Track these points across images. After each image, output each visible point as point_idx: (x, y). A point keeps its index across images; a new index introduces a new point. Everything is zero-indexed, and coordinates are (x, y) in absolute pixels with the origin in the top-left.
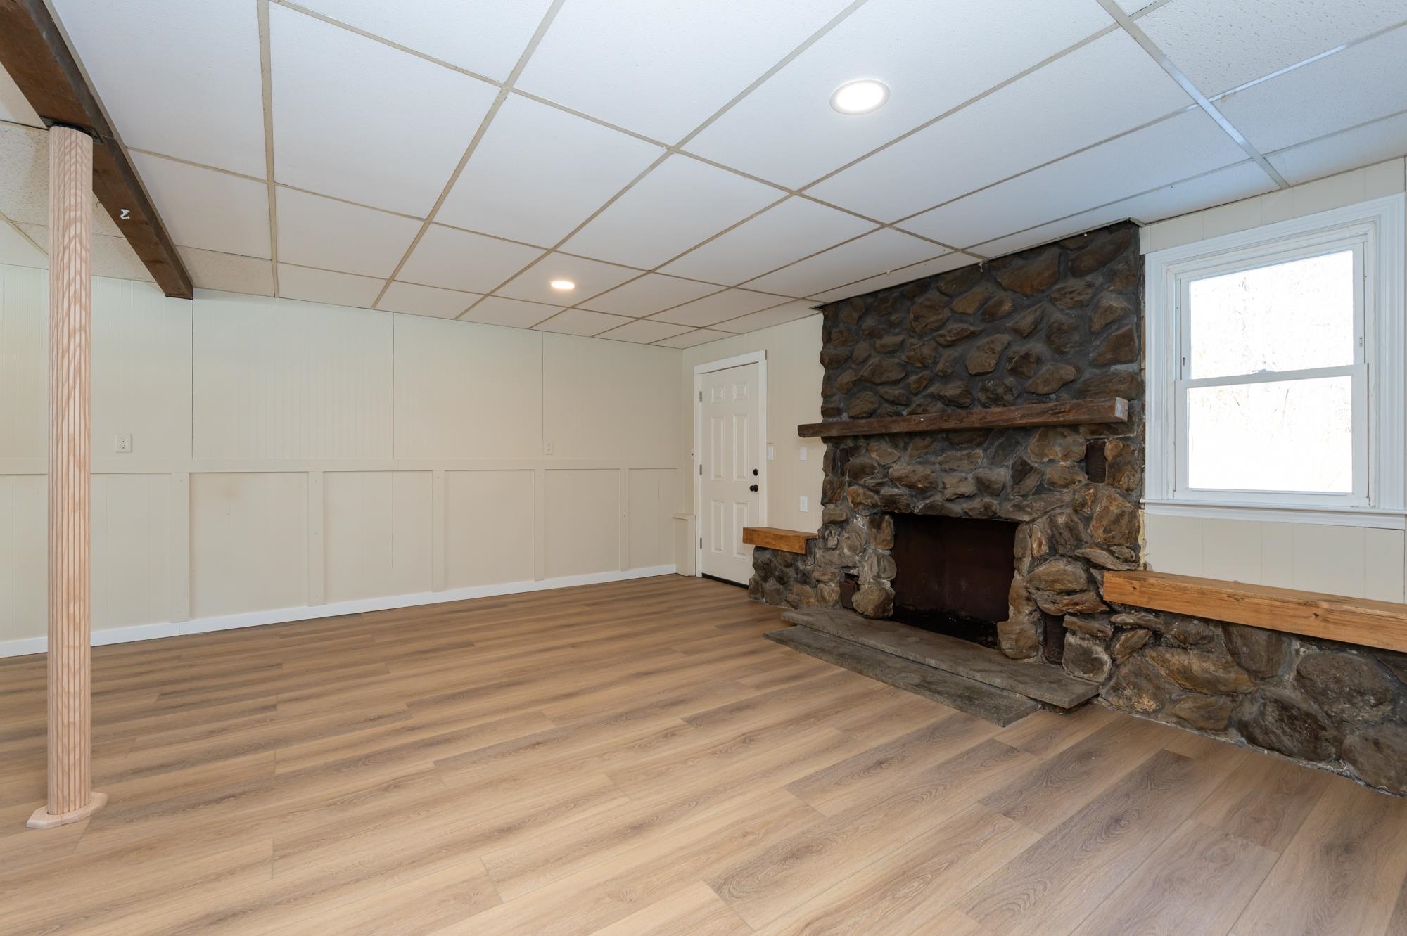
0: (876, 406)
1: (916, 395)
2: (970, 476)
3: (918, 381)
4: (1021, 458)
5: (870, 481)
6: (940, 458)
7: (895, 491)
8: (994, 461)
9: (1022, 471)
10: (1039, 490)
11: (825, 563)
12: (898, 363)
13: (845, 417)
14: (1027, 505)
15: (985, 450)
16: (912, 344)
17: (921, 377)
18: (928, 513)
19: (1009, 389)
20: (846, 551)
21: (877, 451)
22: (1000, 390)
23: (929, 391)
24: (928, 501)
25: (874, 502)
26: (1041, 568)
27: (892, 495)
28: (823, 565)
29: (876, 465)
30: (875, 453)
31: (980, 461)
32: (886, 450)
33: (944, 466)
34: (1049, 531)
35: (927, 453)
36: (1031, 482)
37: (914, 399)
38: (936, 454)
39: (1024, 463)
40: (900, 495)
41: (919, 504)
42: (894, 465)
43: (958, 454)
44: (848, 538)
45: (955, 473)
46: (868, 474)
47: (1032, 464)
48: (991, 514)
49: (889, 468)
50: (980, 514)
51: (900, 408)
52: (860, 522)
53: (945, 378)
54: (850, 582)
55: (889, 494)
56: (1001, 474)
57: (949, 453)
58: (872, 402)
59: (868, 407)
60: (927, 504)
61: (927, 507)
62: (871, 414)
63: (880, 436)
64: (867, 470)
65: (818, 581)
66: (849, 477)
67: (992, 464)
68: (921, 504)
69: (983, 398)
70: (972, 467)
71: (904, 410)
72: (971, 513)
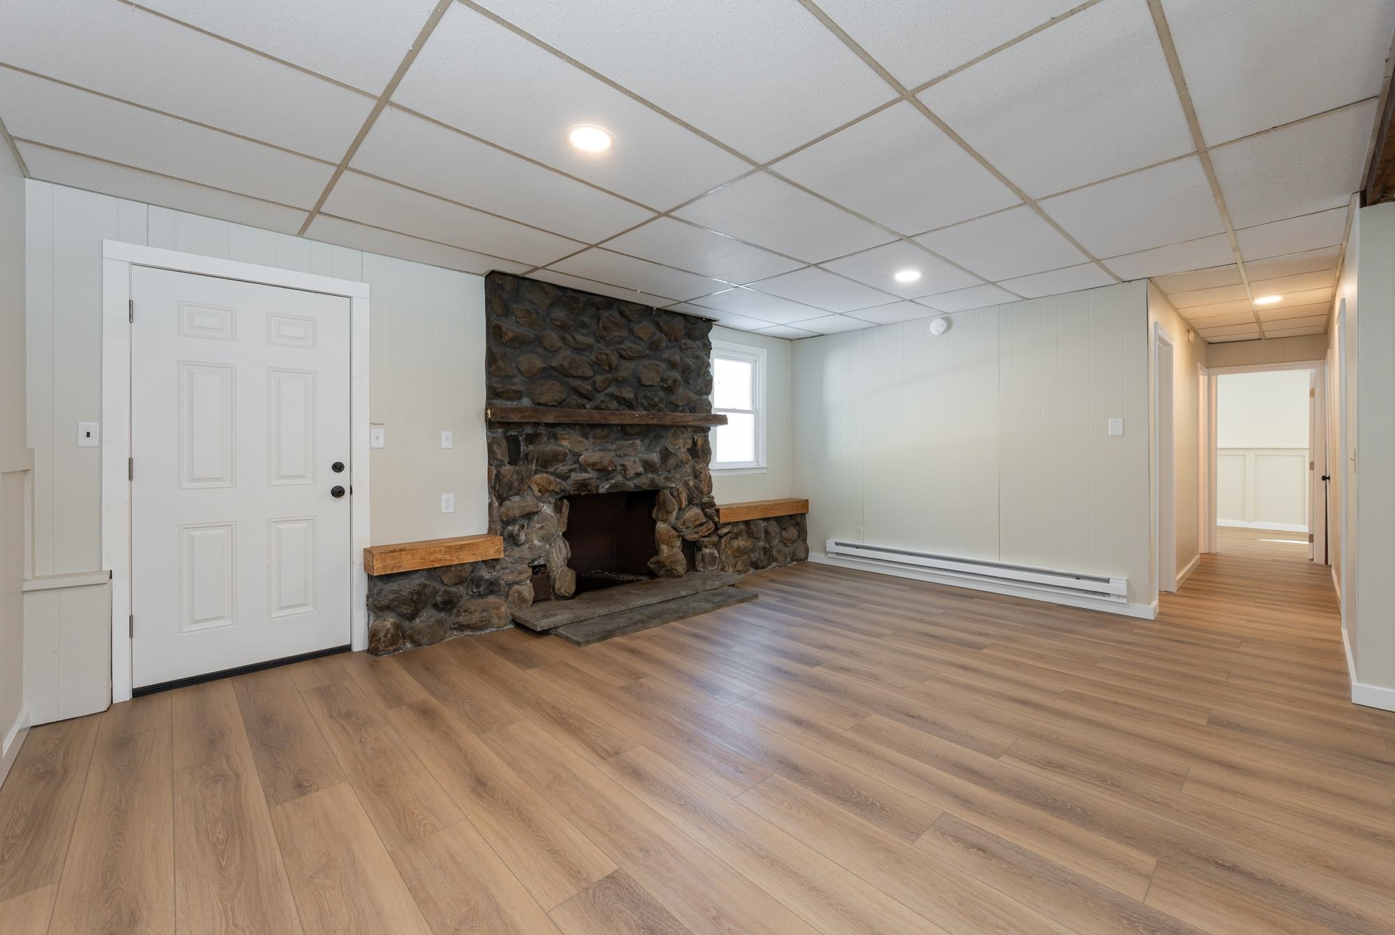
0: (565, 396)
1: (598, 392)
2: (637, 459)
3: (603, 381)
4: (664, 446)
5: (562, 468)
6: (614, 447)
7: (585, 476)
8: (649, 448)
9: (666, 454)
10: (676, 467)
11: (512, 563)
12: (588, 362)
13: (526, 402)
14: (672, 477)
15: (642, 441)
16: (599, 349)
17: (606, 378)
18: (612, 491)
19: (662, 400)
20: (536, 542)
21: (568, 439)
22: (656, 399)
23: (608, 391)
24: (613, 481)
25: (563, 488)
26: (687, 515)
27: (585, 480)
28: (510, 565)
29: (567, 451)
30: (566, 441)
31: (639, 448)
32: (577, 439)
33: (618, 453)
34: (687, 492)
35: (606, 442)
36: (672, 462)
37: (597, 395)
38: (612, 443)
39: (667, 450)
40: (591, 478)
41: (603, 484)
42: (585, 452)
43: (626, 443)
44: (541, 528)
45: (627, 458)
46: (560, 461)
47: (671, 450)
48: (655, 486)
49: (581, 455)
50: (649, 486)
51: (585, 401)
52: (547, 509)
53: (620, 382)
54: (540, 572)
55: (581, 479)
56: (655, 457)
57: (619, 442)
58: (561, 392)
59: (558, 397)
60: (612, 484)
61: (612, 486)
62: (560, 404)
63: (568, 425)
64: (560, 457)
65: (510, 585)
66: (537, 465)
67: (648, 450)
68: (606, 485)
69: (646, 404)
70: (636, 453)
71: (588, 403)
72: (644, 487)
